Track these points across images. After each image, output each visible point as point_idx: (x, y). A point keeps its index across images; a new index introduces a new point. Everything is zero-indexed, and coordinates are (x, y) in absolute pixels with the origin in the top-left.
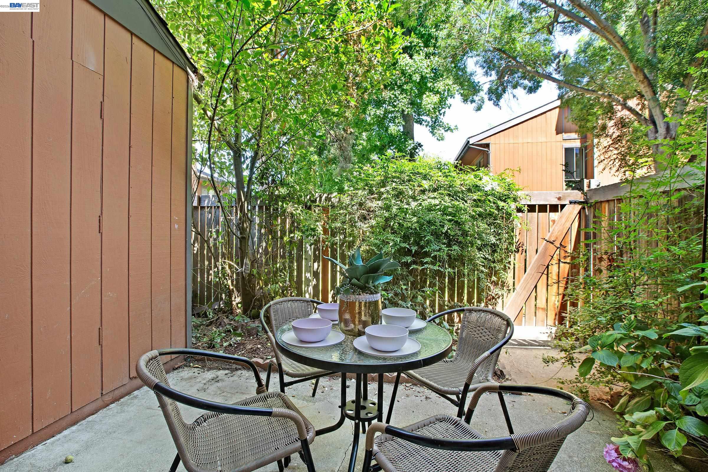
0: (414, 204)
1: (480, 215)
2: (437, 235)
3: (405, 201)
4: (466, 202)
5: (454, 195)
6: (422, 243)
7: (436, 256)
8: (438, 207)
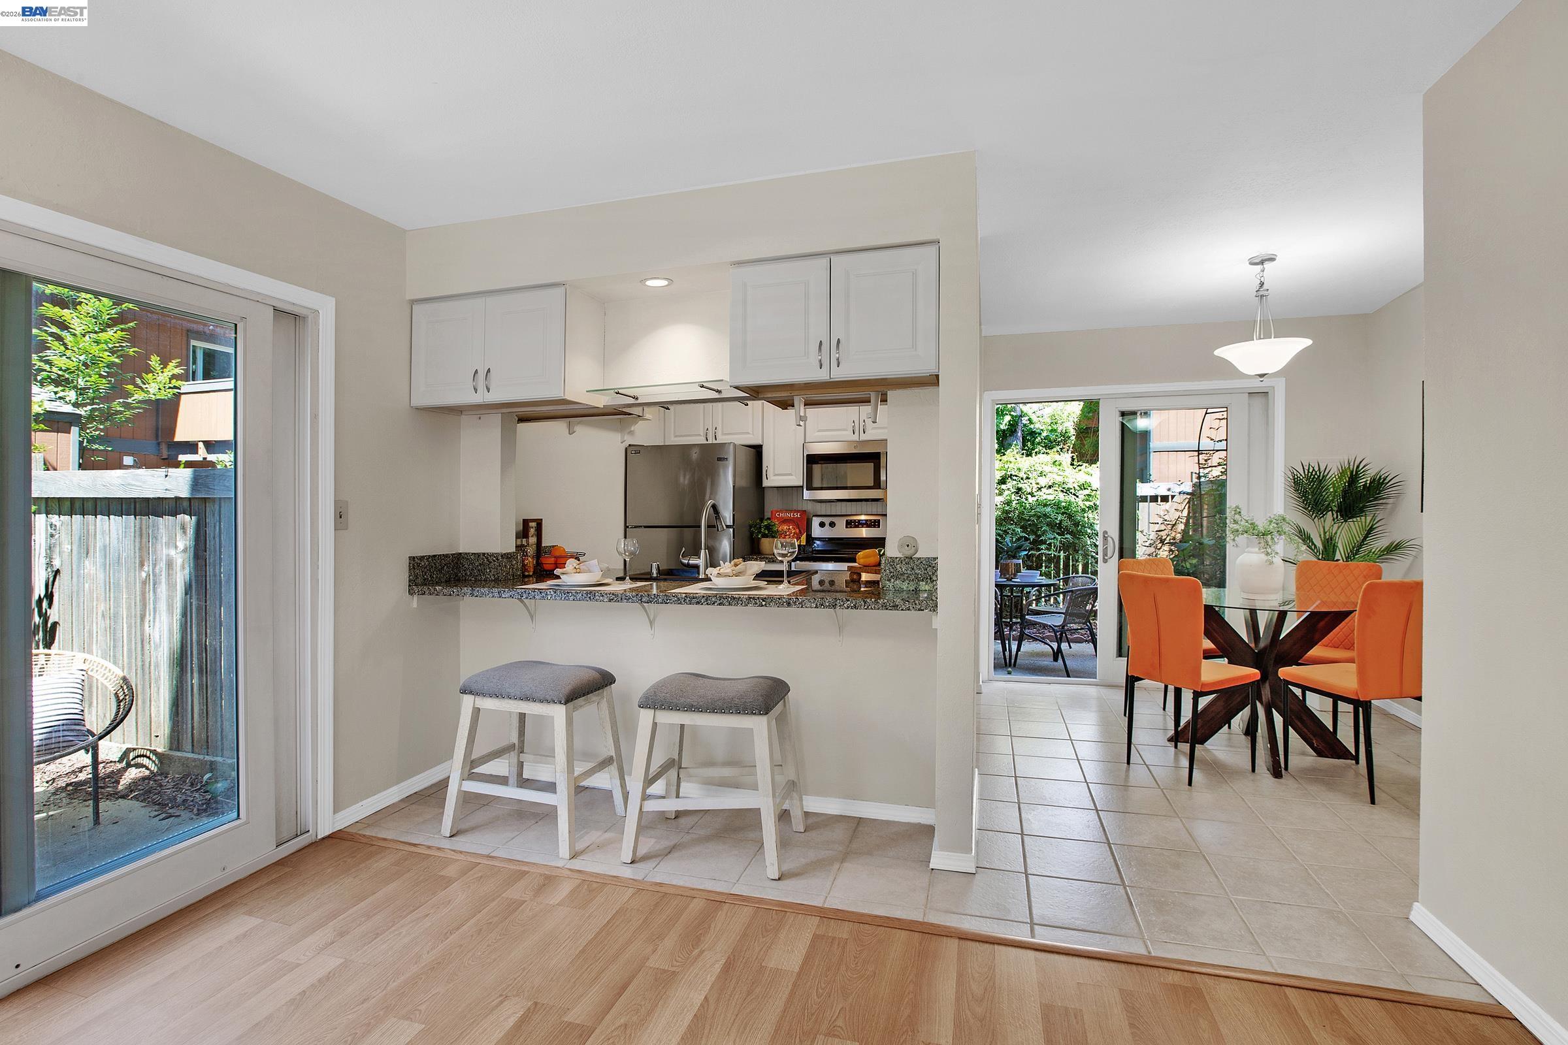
0: (1031, 499)
1: (1089, 508)
2: (1052, 525)
3: (1024, 497)
4: (1077, 497)
5: (1067, 491)
6: (1039, 533)
7: (1051, 543)
8: (1053, 502)
